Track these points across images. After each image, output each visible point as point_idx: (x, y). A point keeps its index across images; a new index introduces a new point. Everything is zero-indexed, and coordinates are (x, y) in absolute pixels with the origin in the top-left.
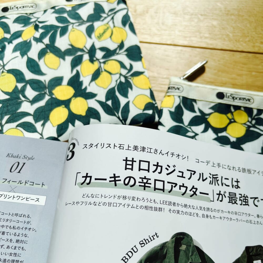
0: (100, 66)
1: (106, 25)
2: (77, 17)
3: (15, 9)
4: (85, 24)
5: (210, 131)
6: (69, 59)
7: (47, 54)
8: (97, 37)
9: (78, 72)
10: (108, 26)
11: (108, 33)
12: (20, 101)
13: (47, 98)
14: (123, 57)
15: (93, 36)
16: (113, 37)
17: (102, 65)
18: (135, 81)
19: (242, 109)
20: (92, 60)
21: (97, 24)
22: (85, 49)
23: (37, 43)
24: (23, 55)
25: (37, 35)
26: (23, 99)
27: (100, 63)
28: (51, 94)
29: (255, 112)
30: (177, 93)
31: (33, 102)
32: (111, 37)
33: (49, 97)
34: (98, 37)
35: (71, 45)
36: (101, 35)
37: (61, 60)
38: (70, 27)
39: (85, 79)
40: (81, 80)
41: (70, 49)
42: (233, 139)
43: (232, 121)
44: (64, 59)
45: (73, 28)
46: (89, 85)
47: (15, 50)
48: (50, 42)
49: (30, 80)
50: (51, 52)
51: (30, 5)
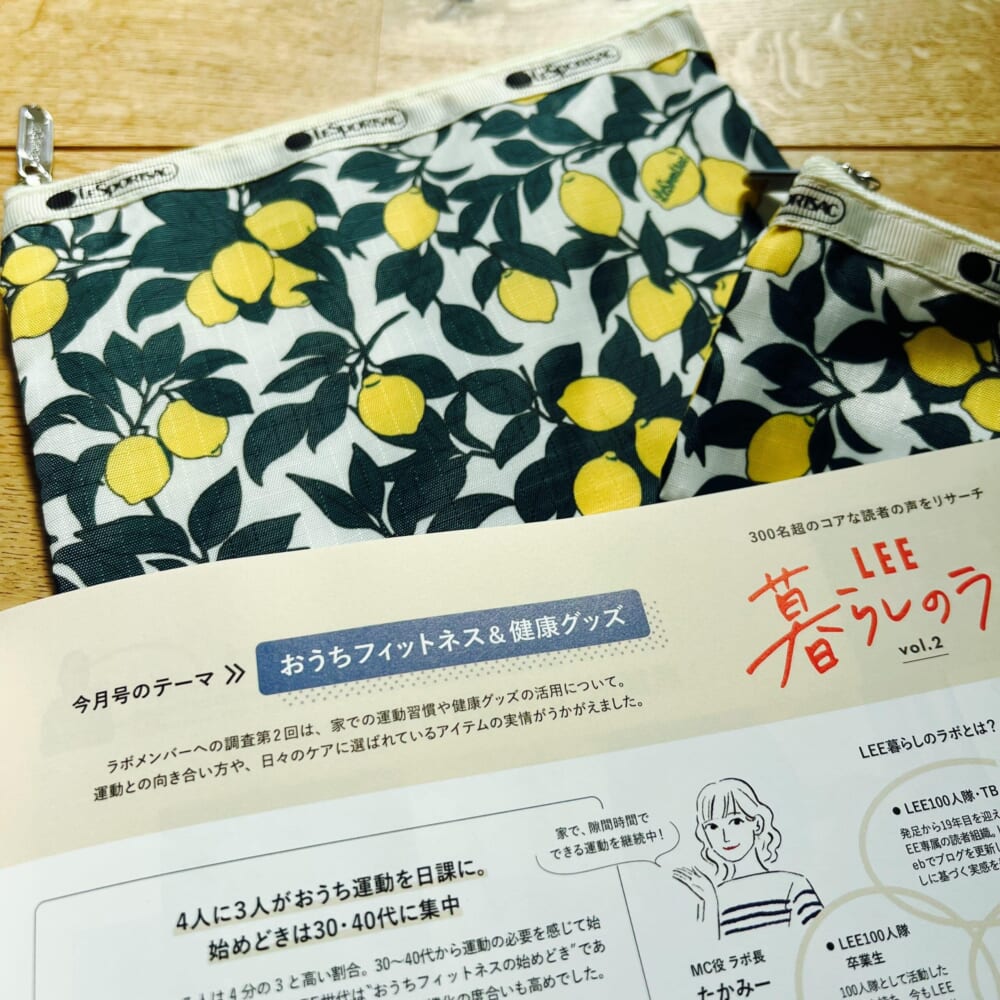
0: (699, 298)
1: (670, 150)
2: (572, 133)
3: (332, 134)
4: (601, 150)
6: (581, 277)
7: (503, 275)
8: (653, 194)
9: (623, 323)
10: (679, 153)
12: (455, 456)
13: (547, 429)
15: (638, 188)
17: (705, 292)
20: (662, 277)
21: (639, 149)
22: (623, 238)
23: (458, 249)
26: (465, 449)
27: (694, 285)
28: (557, 415)
31: (502, 453)
32: (701, 193)
33: (553, 426)
34: (655, 191)
35: (576, 228)
36: (664, 187)
37: (559, 286)
38: (556, 171)
40: (645, 352)
41: (576, 241)
44: (568, 282)
45: (566, 171)
48: (500, 232)
49: (470, 377)
50: (515, 266)
51: (381, 116)
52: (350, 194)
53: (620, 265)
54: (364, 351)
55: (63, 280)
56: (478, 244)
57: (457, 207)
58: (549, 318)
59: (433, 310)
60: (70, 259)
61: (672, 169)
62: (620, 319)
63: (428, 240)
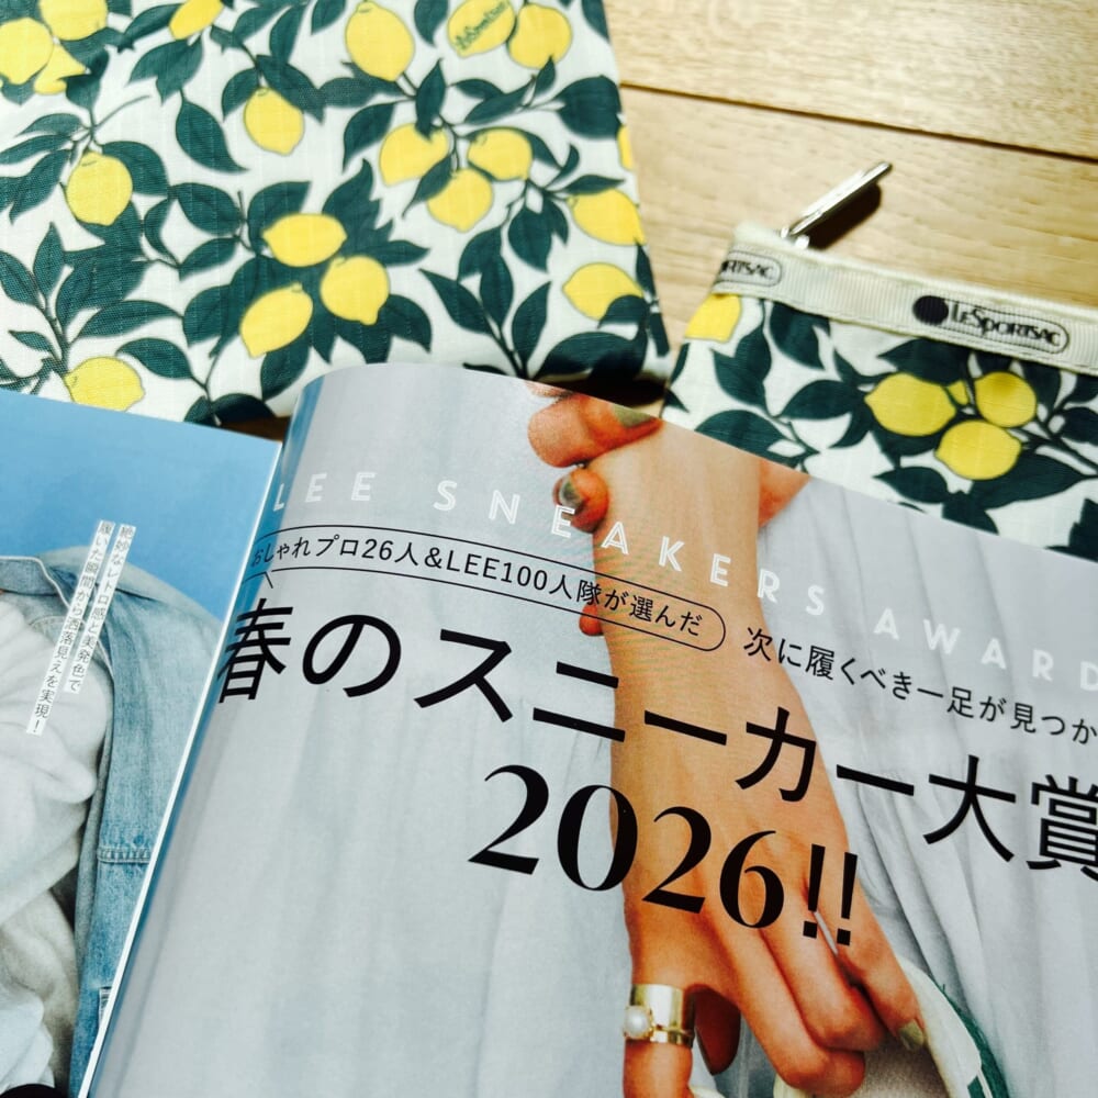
0: (455, 150)
5: (869, 442)
6: (339, 117)
7: (257, 93)
8: (455, 41)
9: (367, 167)
11: (500, 28)
12: (140, 259)
13: (242, 256)
14: (545, 120)
15: (440, 34)
16: (514, 43)
17: (463, 145)
18: (580, 211)
19: (1016, 367)
20: (425, 127)
22: (402, 83)
23: (223, 48)
24: (165, 91)
25: (228, 21)
26: (151, 253)
27: (456, 137)
28: (257, 242)
29: (1068, 384)
30: (754, 286)
31: (185, 268)
32: (507, 42)
33: (250, 256)
34: (458, 38)
35: (352, 65)
36: (469, 34)
37: (310, 120)
39: (392, 196)
40: (374, 196)
41: (346, 79)
42: (957, 484)
43: (966, 414)
44: (320, 118)
46: (404, 215)
47: (139, 72)
48: (272, 47)
49: (184, 186)
50: (273, 85)
53: (386, 111)
54: (94, 127)
56: (246, 50)
58: (288, 149)
59: (175, 101)
61: (486, 14)
62: (366, 165)
63: (202, 32)
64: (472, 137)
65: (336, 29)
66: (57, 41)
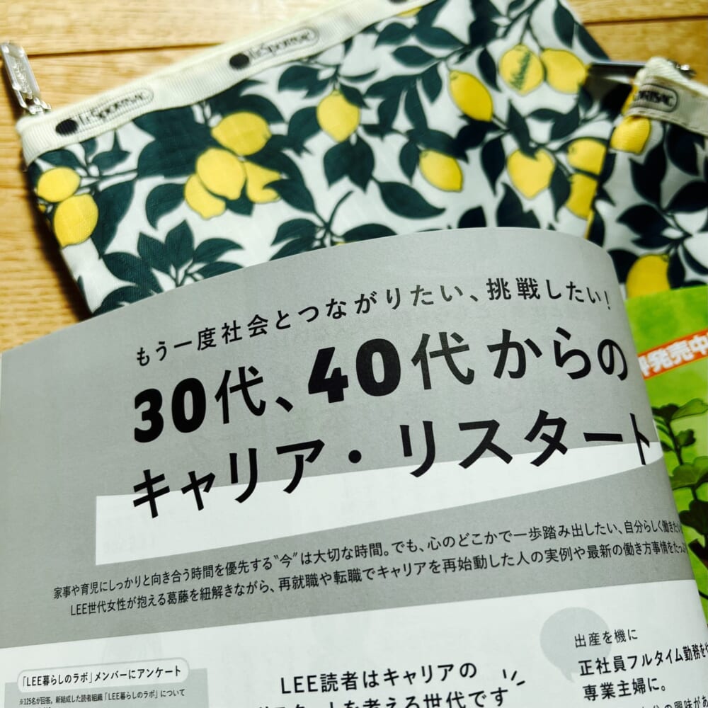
0: (558, 162)
2: (445, 38)
3: (265, 54)
4: (470, 53)
6: (474, 154)
7: (422, 156)
8: (511, 85)
9: (508, 188)
10: (524, 49)
15: (501, 81)
20: (529, 149)
21: (496, 48)
22: (496, 122)
23: (382, 138)
24: (361, 184)
25: (371, 117)
27: (553, 152)
32: (545, 78)
34: (512, 83)
35: (465, 116)
36: (518, 79)
38: (443, 70)
41: (465, 128)
44: (466, 159)
45: (450, 71)
48: (412, 122)
50: (429, 148)
51: (298, 34)
52: (290, 102)
53: (497, 143)
54: (327, 226)
55: (90, 193)
56: (396, 131)
57: (374, 103)
58: (458, 186)
59: (373, 187)
60: (89, 176)
61: (521, 63)
62: (505, 185)
63: (355, 131)
64: (564, 149)
65: (444, 96)
66: (243, 159)
